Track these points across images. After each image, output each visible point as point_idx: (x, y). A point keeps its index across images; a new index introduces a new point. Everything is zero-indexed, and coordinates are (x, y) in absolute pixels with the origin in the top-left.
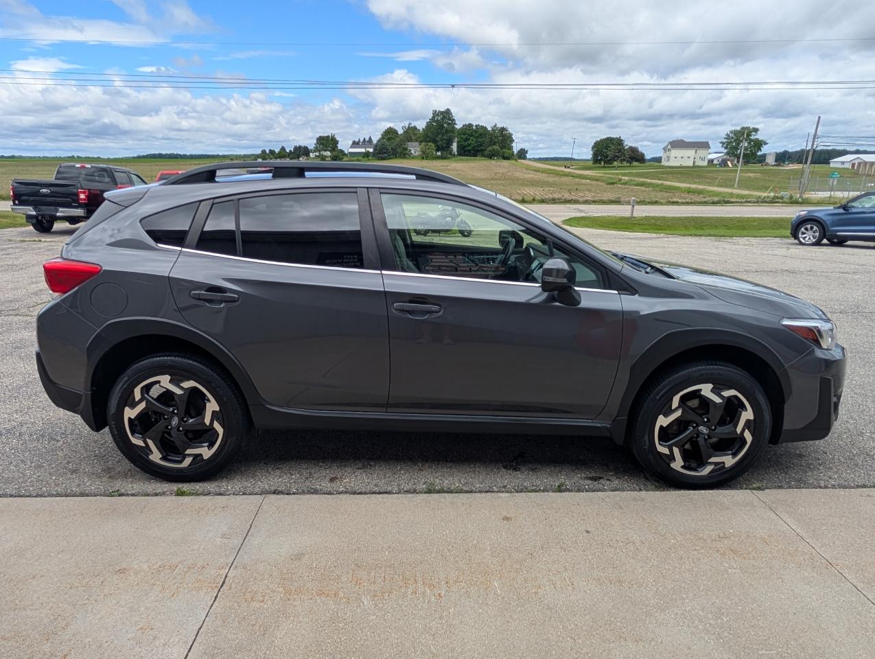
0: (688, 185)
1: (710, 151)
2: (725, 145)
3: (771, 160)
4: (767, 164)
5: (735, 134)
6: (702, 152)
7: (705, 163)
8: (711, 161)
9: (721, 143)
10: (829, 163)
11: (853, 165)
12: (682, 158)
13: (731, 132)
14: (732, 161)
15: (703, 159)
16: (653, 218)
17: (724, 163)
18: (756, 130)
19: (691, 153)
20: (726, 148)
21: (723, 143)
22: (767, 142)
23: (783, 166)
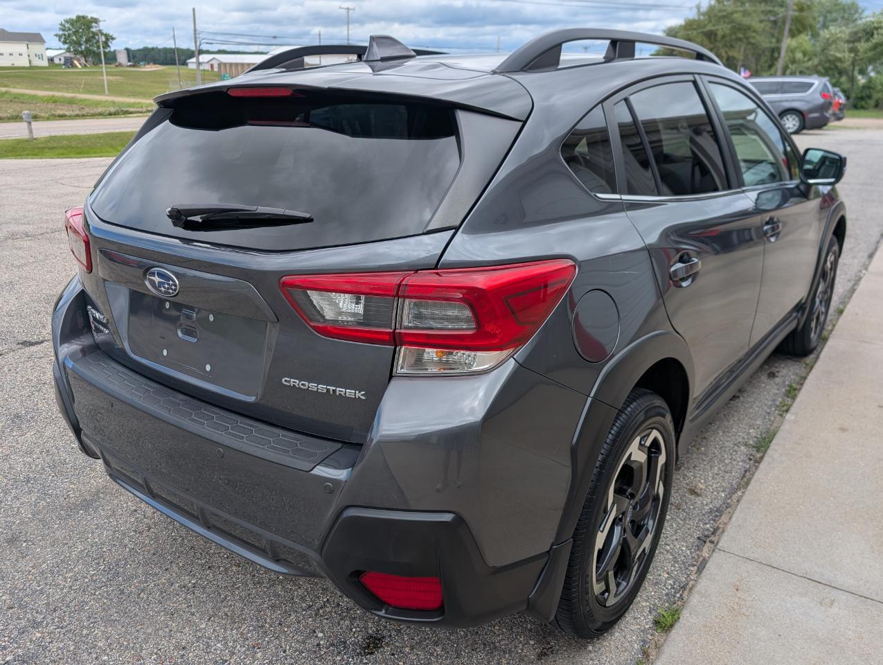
0: (51, 93)
1: (46, 45)
2: (63, 39)
3: (122, 58)
4: (120, 65)
5: (72, 25)
6: (36, 48)
7: (45, 63)
8: (51, 60)
9: (56, 35)
10: (187, 64)
11: (212, 66)
12: (11, 54)
13: (67, 21)
14: (78, 60)
15: (41, 57)
16: (63, 138)
17: (69, 63)
18: (96, 21)
19: (21, 48)
20: (65, 43)
21: (60, 37)
22: (114, 36)
23: (139, 67)
